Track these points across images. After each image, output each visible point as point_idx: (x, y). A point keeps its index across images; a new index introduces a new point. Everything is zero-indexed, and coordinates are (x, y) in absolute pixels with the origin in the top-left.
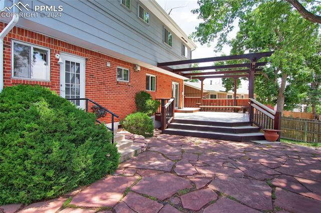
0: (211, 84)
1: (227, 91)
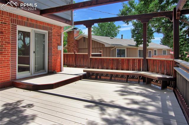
0: (122, 38)
1: (137, 45)
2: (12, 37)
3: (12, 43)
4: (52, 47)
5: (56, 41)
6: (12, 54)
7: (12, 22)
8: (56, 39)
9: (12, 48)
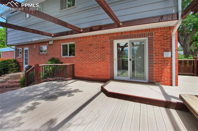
2: (110, 49)
3: (110, 53)
4: (153, 54)
5: (160, 47)
6: (110, 61)
7: (110, 40)
8: (160, 44)
9: (110, 57)
